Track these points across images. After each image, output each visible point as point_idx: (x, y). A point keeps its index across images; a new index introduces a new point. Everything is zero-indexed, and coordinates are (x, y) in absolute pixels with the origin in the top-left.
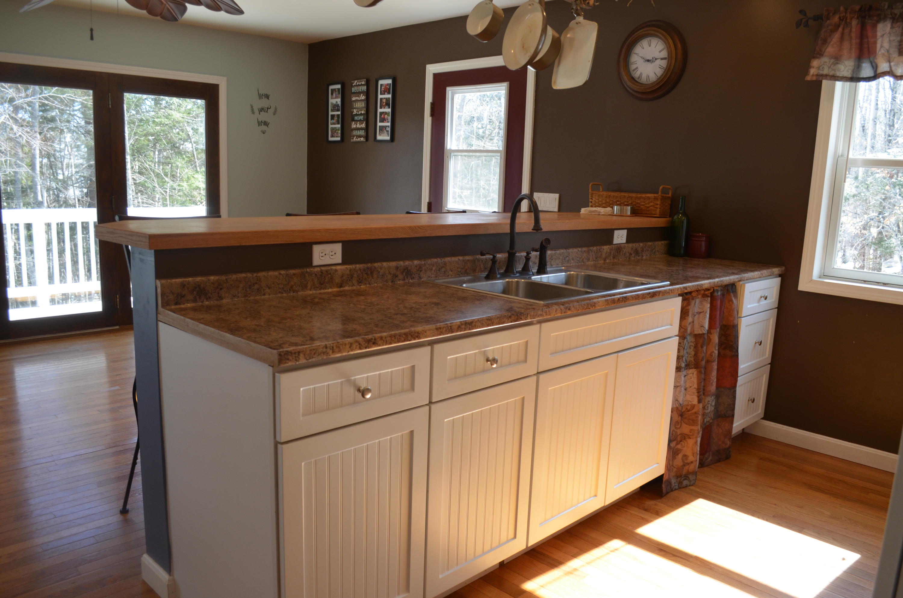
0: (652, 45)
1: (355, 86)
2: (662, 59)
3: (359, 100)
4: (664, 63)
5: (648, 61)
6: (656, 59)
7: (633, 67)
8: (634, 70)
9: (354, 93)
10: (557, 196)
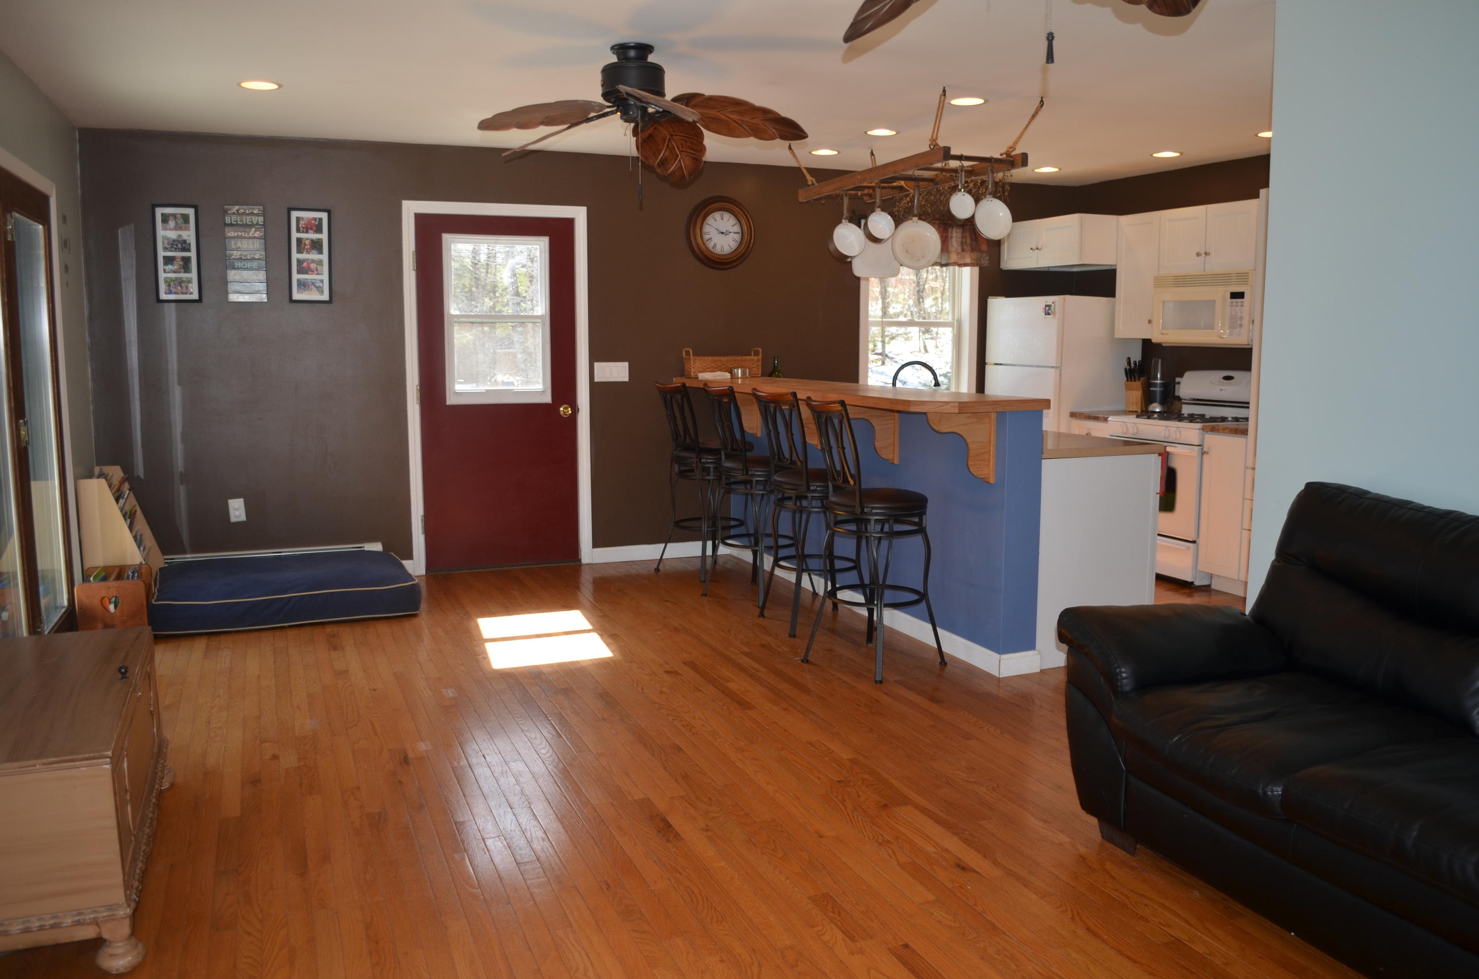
0: (724, 218)
1: (234, 213)
2: (735, 233)
3: (245, 238)
4: (738, 237)
5: (722, 233)
6: (730, 232)
7: (706, 237)
8: (707, 240)
9: (231, 225)
10: (626, 364)
